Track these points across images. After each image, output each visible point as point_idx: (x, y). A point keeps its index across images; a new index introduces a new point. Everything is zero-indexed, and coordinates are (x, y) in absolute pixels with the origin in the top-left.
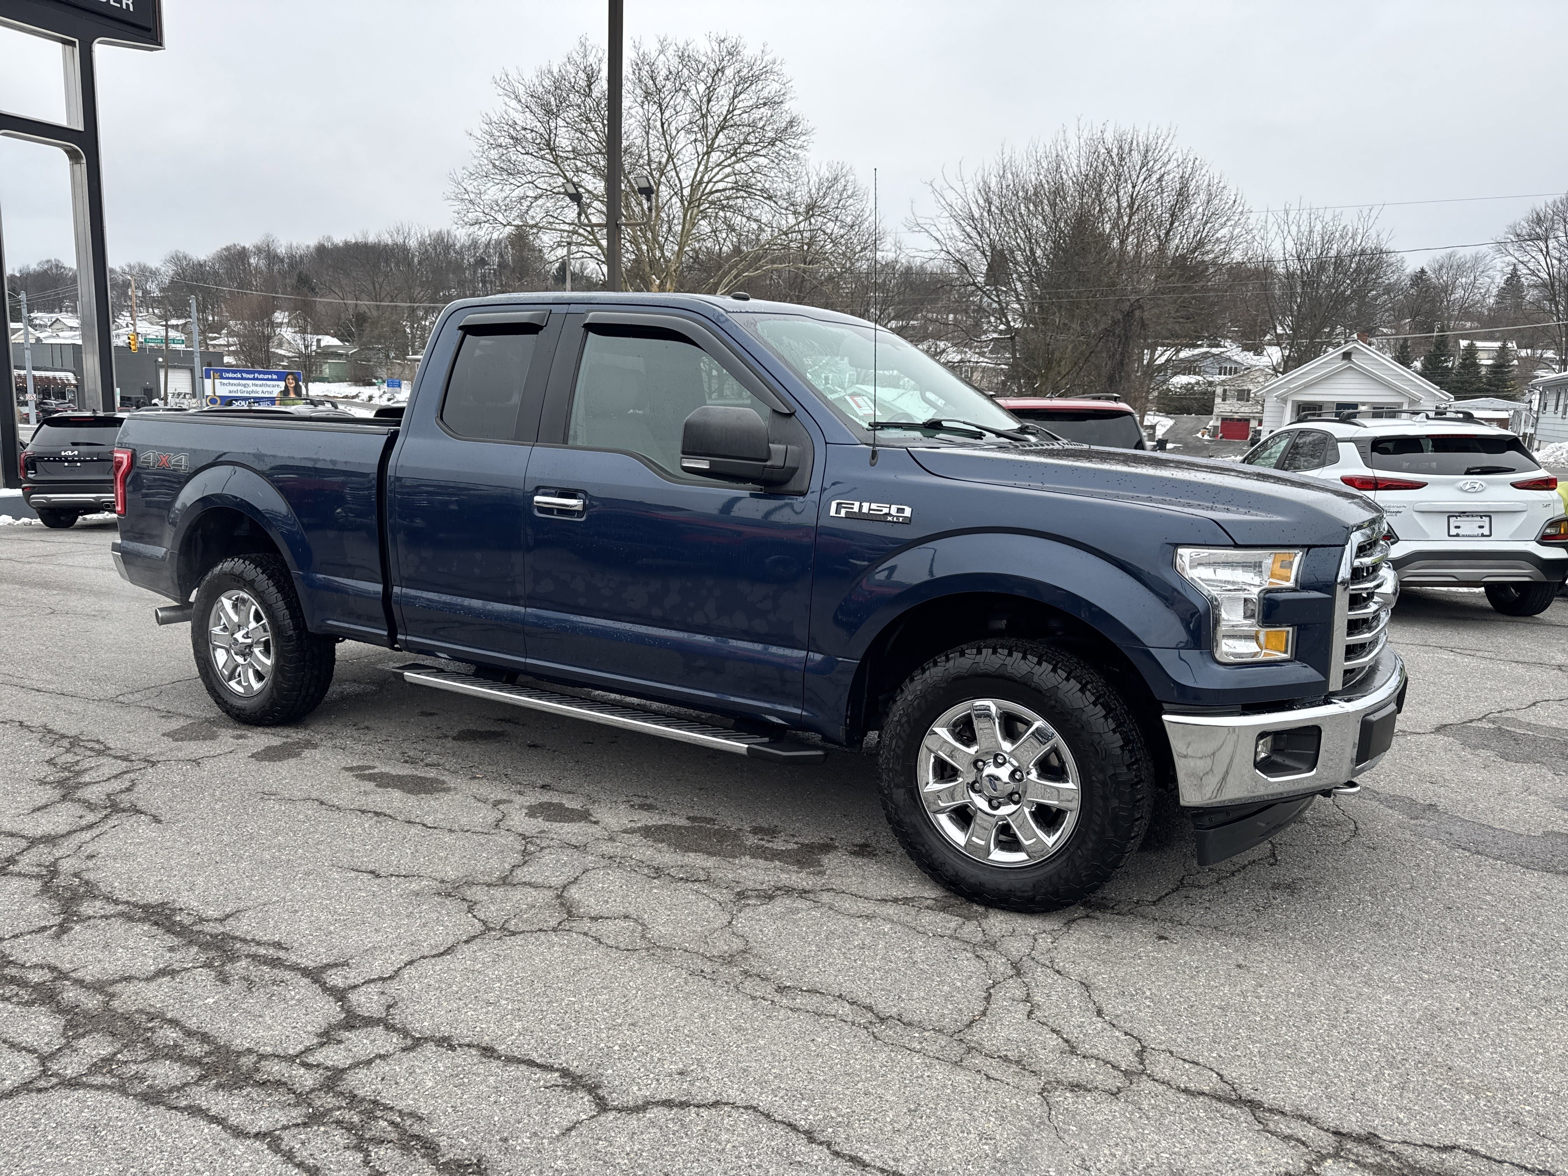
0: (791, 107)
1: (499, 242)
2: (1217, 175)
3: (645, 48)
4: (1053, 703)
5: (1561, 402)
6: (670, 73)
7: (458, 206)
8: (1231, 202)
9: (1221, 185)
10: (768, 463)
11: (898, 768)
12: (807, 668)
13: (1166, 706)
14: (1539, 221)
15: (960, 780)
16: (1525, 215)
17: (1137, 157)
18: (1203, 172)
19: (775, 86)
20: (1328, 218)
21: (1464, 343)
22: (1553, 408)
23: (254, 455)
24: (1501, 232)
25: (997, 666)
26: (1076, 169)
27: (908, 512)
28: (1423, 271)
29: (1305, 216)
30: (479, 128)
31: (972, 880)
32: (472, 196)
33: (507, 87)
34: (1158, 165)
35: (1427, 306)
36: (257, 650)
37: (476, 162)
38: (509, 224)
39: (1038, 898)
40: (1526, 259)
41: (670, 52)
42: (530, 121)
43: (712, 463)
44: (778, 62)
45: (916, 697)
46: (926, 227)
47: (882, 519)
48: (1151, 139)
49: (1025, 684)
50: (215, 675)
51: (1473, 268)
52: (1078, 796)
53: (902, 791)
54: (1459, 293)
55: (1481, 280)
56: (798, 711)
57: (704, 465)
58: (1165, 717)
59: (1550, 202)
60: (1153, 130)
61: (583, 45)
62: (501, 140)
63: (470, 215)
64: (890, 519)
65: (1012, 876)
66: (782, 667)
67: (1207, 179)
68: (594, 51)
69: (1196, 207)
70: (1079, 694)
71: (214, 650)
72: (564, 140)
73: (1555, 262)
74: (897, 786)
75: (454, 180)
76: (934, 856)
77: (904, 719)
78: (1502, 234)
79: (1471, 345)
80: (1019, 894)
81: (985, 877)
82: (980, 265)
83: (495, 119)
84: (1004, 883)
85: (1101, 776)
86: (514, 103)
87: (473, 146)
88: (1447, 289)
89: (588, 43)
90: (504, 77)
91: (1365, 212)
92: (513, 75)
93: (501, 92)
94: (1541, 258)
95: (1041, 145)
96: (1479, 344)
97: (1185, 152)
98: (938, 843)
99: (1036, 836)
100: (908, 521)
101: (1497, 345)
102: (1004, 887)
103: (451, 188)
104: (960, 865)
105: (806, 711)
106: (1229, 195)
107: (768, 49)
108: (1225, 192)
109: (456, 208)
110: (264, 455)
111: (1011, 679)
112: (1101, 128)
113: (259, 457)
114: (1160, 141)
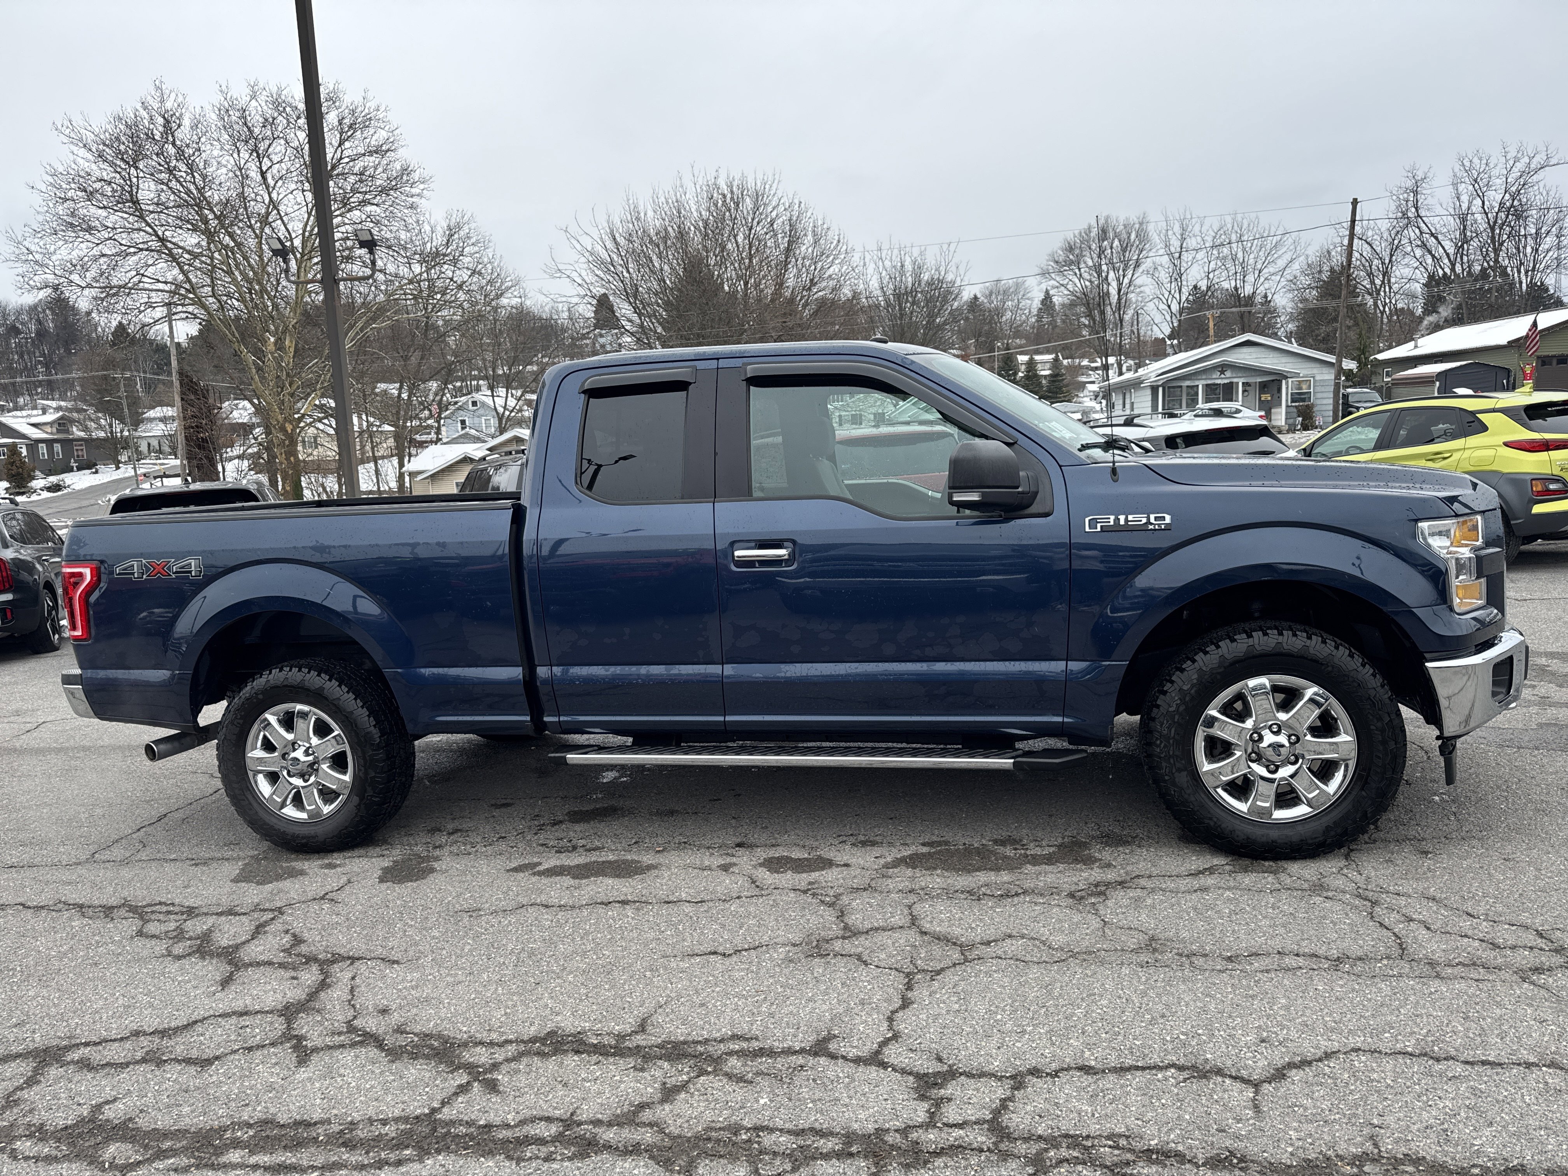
0: (403, 155)
1: (33, 309)
2: (820, 218)
3: (234, 93)
4: (1330, 669)
5: (1128, 401)
6: (266, 120)
7: (22, 268)
8: (835, 242)
9: (825, 226)
10: (1020, 489)
11: (1177, 753)
12: (1069, 678)
13: (1427, 655)
14: (1071, 249)
15: (1238, 753)
16: (1060, 245)
17: (749, 203)
18: (809, 214)
19: (382, 135)
20: (916, 252)
21: (1023, 359)
22: (1121, 407)
23: (313, 548)
24: (1043, 260)
25: (1273, 645)
26: (695, 214)
27: (1168, 519)
28: (976, 298)
29: (896, 252)
30: (42, 180)
31: (1264, 839)
32: (38, 257)
33: (72, 135)
34: (770, 209)
35: (986, 328)
36: (325, 767)
37: (40, 218)
38: (89, 286)
39: (1329, 841)
40: (1065, 282)
41: (262, 98)
42: (107, 173)
43: (983, 495)
44: (382, 109)
45: (1193, 686)
46: (568, 273)
47: (1143, 528)
48: (759, 184)
49: (1302, 657)
50: (261, 804)
51: (1016, 292)
52: (1354, 746)
53: (1185, 773)
54: (1008, 315)
55: (1023, 303)
56: (1060, 719)
57: (974, 497)
58: (1428, 665)
59: (1077, 232)
60: (760, 176)
61: (157, 88)
62: (70, 194)
63: (36, 278)
64: (1151, 527)
65: (1299, 828)
66: (1040, 681)
67: (811, 220)
68: (173, 96)
69: (805, 248)
70: (1349, 659)
71: (255, 776)
72: (147, 192)
73: (1088, 283)
74: (1179, 770)
75: (11, 239)
76: (1223, 826)
77: (1182, 708)
78: (1045, 262)
79: (1031, 359)
80: (1310, 841)
81: (1274, 834)
82: (587, 310)
83: (61, 169)
84: (1294, 835)
85: (1379, 724)
86: (83, 152)
87: (37, 200)
88: (999, 312)
89: (164, 87)
90: (67, 123)
91: (945, 247)
92: (78, 121)
93: (66, 140)
94: (1077, 281)
95: (661, 192)
96: (1037, 358)
97: (791, 196)
98: (1223, 814)
99: (1318, 787)
100: (1168, 528)
101: (1053, 356)
102: (1295, 839)
103: (8, 249)
104: (1249, 829)
105: (1068, 716)
106: (833, 236)
107: (370, 95)
108: (829, 233)
109: (20, 271)
110: (329, 547)
111: (1289, 655)
112: (714, 174)
113: (321, 549)
114: (767, 187)
